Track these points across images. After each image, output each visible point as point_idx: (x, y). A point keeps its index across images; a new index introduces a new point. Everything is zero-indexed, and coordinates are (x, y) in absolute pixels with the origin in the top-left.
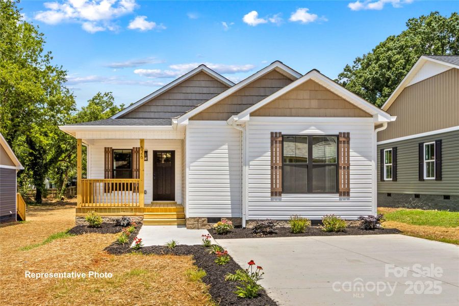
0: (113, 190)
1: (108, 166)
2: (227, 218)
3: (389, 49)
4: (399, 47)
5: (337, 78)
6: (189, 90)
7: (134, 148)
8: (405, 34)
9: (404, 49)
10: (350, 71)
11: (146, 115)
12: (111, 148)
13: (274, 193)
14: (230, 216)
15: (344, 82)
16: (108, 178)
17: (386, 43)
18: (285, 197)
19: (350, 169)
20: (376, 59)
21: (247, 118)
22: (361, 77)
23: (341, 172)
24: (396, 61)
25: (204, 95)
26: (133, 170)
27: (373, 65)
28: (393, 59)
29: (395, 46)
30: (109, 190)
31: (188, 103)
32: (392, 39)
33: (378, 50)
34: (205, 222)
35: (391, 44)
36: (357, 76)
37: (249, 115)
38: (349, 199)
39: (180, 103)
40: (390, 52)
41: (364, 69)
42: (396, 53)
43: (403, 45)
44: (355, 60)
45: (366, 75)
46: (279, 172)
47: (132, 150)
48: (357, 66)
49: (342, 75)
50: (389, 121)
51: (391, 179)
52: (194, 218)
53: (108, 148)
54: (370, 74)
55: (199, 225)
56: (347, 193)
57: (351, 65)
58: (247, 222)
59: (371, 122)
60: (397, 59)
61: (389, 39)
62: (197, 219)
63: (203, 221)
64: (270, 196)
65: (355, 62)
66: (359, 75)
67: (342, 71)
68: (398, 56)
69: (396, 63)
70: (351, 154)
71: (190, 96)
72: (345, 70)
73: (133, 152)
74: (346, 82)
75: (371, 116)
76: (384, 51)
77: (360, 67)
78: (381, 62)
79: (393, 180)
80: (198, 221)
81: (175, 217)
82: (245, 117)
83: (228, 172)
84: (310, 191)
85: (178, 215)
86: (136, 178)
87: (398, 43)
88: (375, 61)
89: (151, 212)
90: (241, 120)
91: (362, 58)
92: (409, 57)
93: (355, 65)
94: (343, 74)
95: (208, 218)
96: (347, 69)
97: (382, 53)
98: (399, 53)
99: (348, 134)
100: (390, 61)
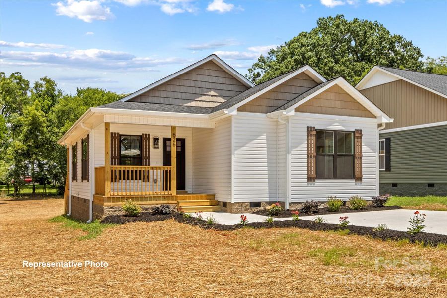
0: (120, 179)
1: (115, 153)
2: (266, 202)
3: (303, 45)
4: (312, 44)
5: (251, 68)
6: (199, 78)
7: (143, 134)
8: (316, 33)
9: (316, 47)
10: (264, 62)
11: (155, 100)
12: (118, 133)
13: (310, 179)
14: (267, 200)
15: (258, 73)
16: (115, 165)
17: (300, 38)
18: (318, 182)
19: (362, 159)
20: (290, 53)
21: (292, 113)
22: (276, 69)
23: (356, 161)
24: (310, 57)
25: (213, 84)
26: (143, 157)
27: (289, 59)
28: (307, 56)
29: (308, 42)
30: (116, 178)
31: (198, 91)
32: (304, 35)
33: (293, 44)
34: (248, 207)
35: (304, 40)
36: (273, 68)
37: (294, 110)
38: (361, 184)
39: (190, 90)
40: (304, 48)
41: (279, 61)
42: (309, 50)
43: (315, 43)
44: (269, 51)
45: (282, 68)
46: (313, 161)
47: (141, 136)
48: (271, 58)
49: (256, 65)
50: (388, 122)
51: (385, 169)
52: (239, 203)
53: (115, 133)
54: (286, 68)
55: (243, 209)
56: (360, 179)
57: (266, 55)
58: (290, 204)
59: (375, 122)
60: (310, 56)
61: (302, 35)
62: (241, 204)
63: (247, 205)
64: (307, 181)
65: (269, 54)
66: (275, 67)
67: (256, 61)
68: (310, 53)
69: (310, 60)
70: (363, 147)
71: (199, 84)
72: (259, 60)
73: (143, 138)
74: (261, 72)
75: (376, 117)
76: (299, 46)
77: (274, 59)
78: (296, 57)
79: (386, 171)
80: (242, 206)
81: (208, 203)
82: (290, 112)
83: (266, 161)
84: (335, 177)
85: (212, 201)
86: (146, 165)
87: (310, 40)
88: (290, 55)
89: (183, 200)
90: (288, 114)
91: (276, 49)
92: (320, 55)
93: (269, 56)
94: (258, 64)
95: (250, 202)
96: (262, 59)
97: (296, 48)
98: (311, 50)
99: (361, 130)
100: (304, 57)
